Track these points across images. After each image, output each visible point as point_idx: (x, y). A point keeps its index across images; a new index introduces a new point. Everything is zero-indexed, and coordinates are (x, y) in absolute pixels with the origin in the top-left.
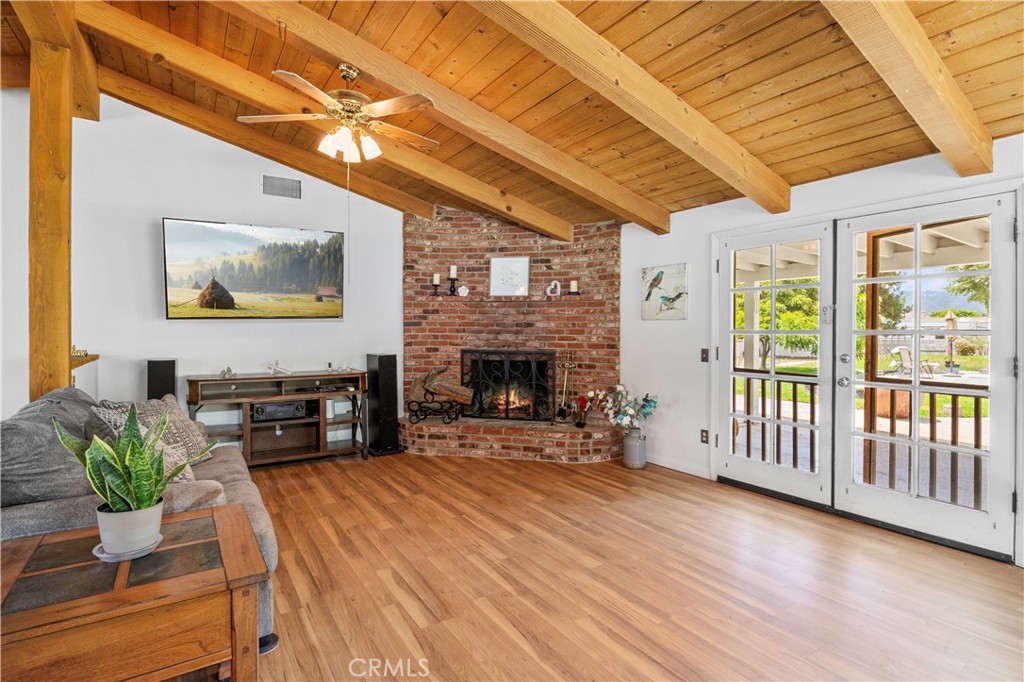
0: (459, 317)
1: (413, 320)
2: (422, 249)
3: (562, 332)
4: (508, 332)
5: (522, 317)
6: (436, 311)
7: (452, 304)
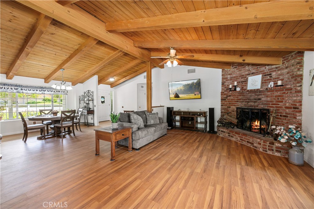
0: (236, 97)
1: (224, 99)
2: (227, 78)
3: (273, 102)
4: (252, 102)
5: (257, 96)
6: (230, 96)
7: (234, 93)
